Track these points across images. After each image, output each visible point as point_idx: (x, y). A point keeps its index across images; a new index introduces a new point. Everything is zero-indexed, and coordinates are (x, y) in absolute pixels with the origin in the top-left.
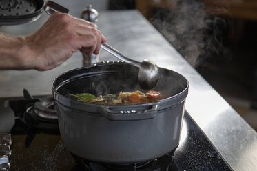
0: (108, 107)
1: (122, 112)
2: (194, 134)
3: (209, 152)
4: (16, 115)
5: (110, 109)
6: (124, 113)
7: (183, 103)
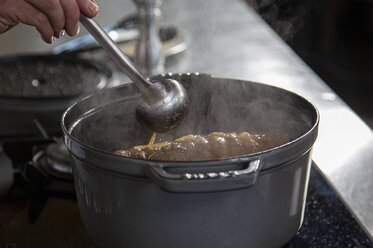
0: (162, 165)
1: (188, 176)
2: (326, 204)
3: (356, 240)
4: (15, 166)
5: (165, 169)
6: (193, 178)
7: (308, 153)
